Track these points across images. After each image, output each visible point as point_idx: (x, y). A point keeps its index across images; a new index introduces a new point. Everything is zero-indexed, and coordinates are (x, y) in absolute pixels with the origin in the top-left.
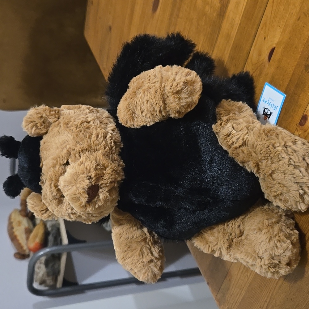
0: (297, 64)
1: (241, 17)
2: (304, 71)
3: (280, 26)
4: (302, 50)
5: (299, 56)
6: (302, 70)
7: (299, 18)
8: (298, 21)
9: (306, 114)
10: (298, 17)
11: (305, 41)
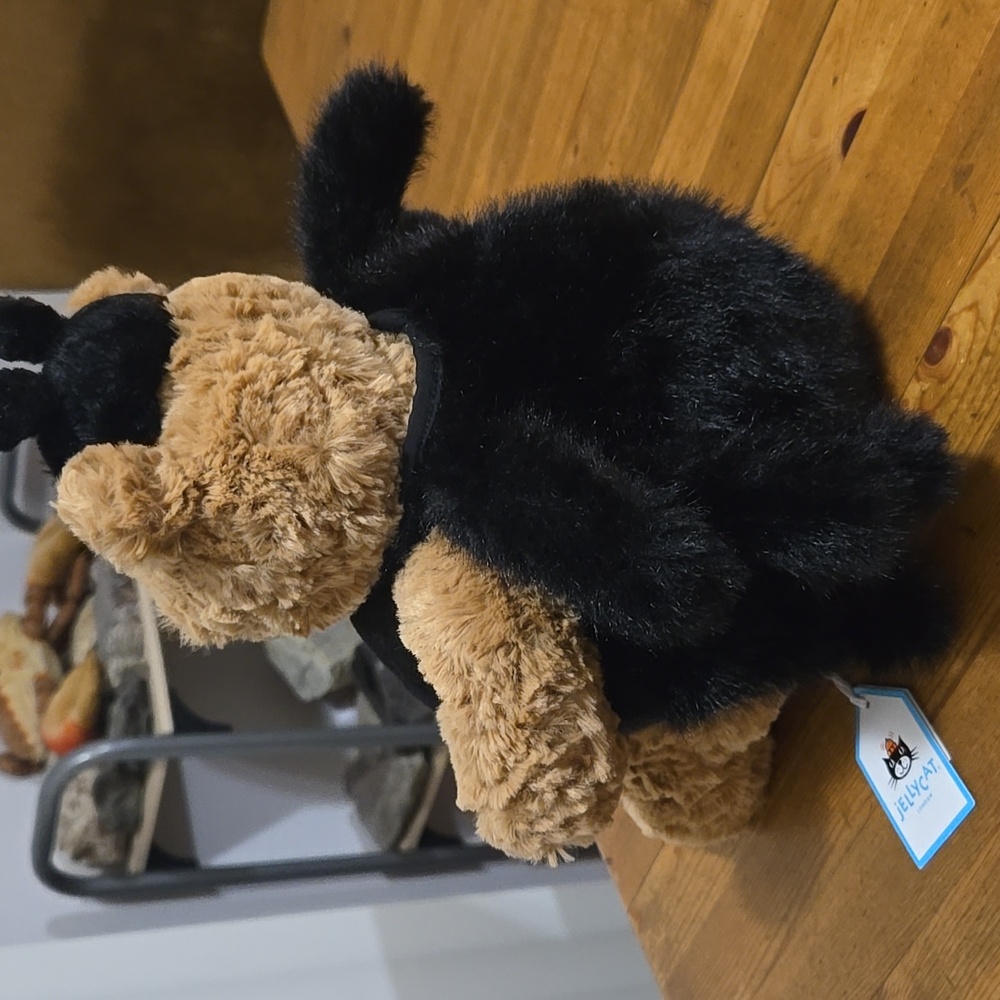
0: (931, 168)
1: (764, 10)
2: (951, 189)
3: (887, 42)
4: (947, 120)
5: (938, 139)
6: (944, 185)
7: (946, 19)
8: (942, 27)
9: (949, 326)
10: (944, 15)
11: (961, 93)
